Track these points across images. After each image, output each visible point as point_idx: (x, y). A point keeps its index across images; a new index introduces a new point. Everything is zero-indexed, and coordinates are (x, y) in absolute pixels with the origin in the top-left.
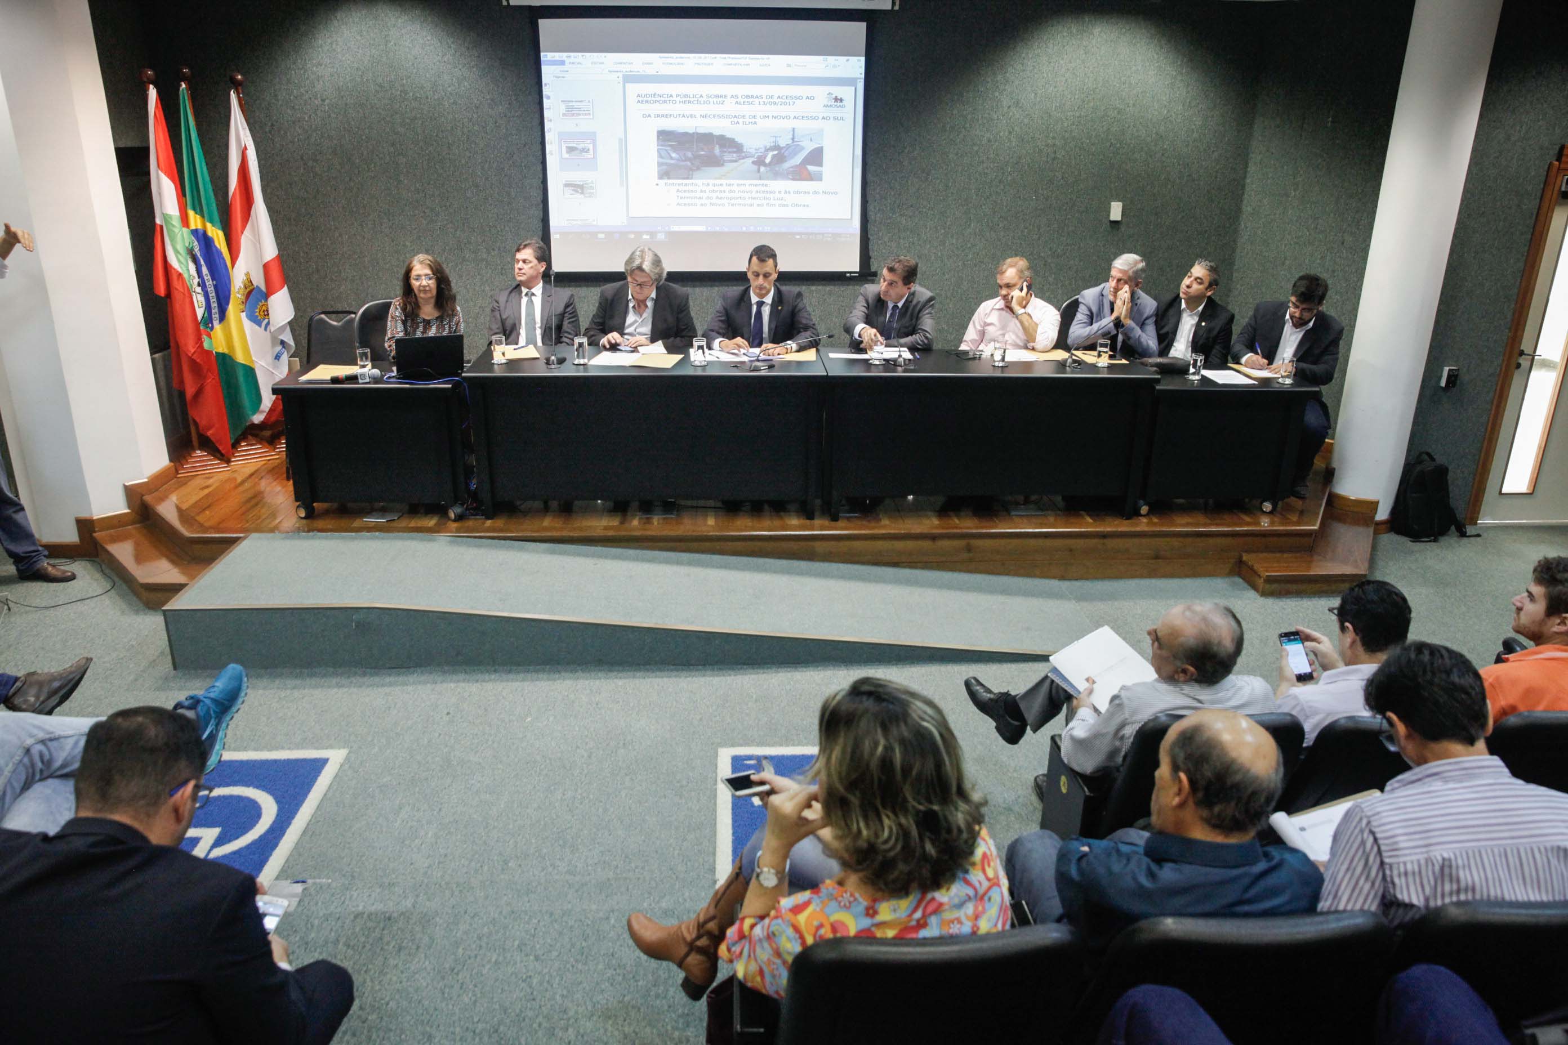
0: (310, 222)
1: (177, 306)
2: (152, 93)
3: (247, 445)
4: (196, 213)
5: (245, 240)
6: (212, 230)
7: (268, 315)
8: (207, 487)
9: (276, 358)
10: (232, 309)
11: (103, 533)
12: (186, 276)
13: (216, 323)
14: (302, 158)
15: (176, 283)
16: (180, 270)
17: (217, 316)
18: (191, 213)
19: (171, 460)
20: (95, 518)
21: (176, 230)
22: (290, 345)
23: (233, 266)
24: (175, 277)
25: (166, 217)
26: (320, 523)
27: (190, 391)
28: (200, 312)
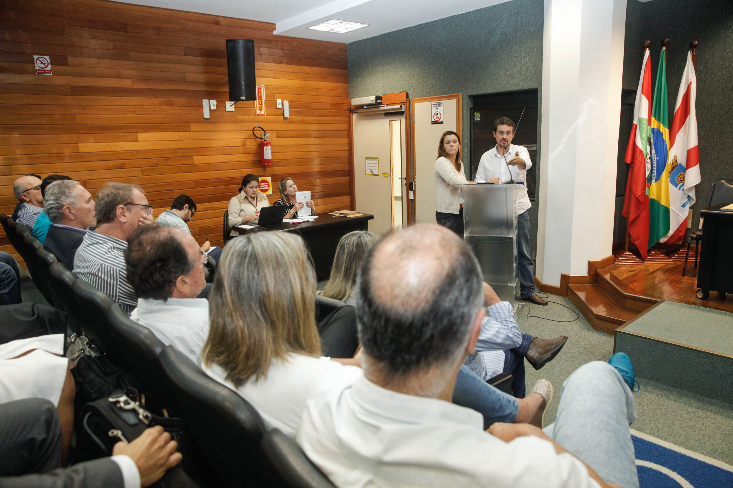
0: (720, 128)
1: (636, 169)
2: (647, 52)
3: (655, 253)
4: (655, 119)
5: (679, 136)
6: (663, 129)
7: (683, 180)
8: (632, 271)
9: (682, 206)
10: (665, 174)
11: (573, 285)
12: (644, 152)
13: (653, 182)
14: (723, 90)
15: (638, 157)
16: (642, 149)
17: (655, 178)
18: (653, 119)
19: (613, 253)
20: (571, 276)
21: (644, 127)
22: (692, 199)
23: (670, 149)
24: (638, 152)
25: (640, 120)
26: (710, 303)
27: (632, 217)
28: (647, 173)
